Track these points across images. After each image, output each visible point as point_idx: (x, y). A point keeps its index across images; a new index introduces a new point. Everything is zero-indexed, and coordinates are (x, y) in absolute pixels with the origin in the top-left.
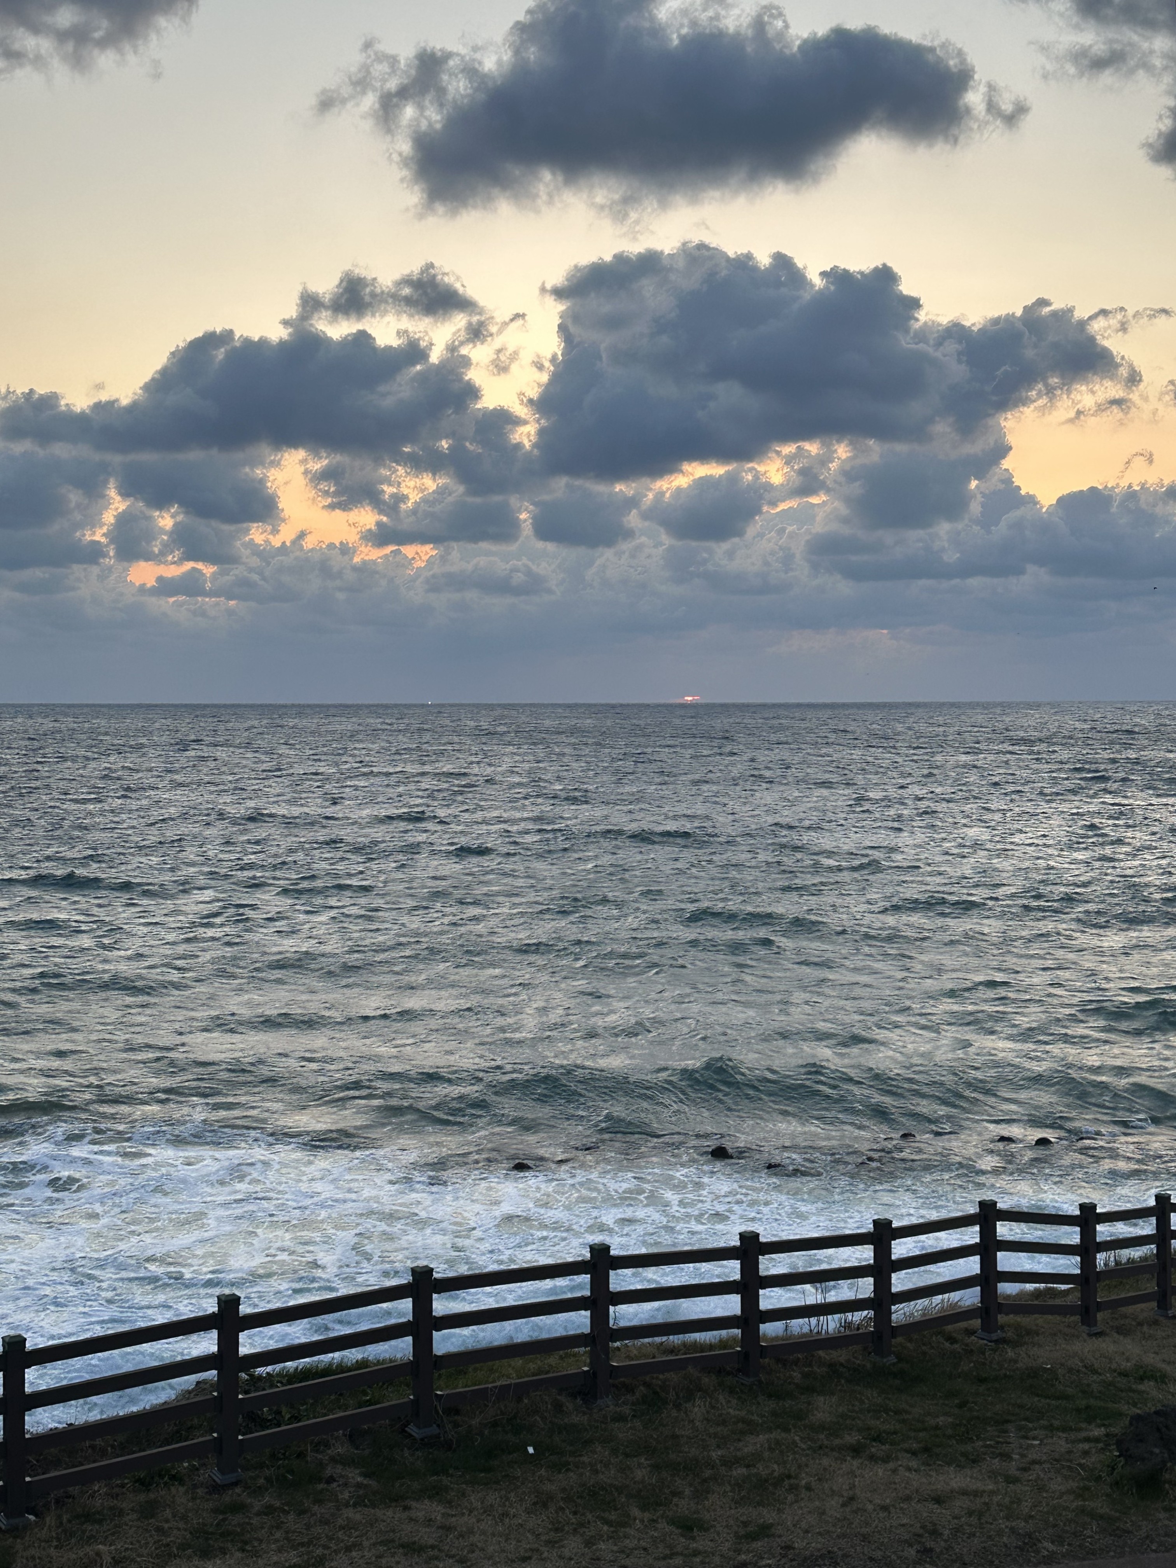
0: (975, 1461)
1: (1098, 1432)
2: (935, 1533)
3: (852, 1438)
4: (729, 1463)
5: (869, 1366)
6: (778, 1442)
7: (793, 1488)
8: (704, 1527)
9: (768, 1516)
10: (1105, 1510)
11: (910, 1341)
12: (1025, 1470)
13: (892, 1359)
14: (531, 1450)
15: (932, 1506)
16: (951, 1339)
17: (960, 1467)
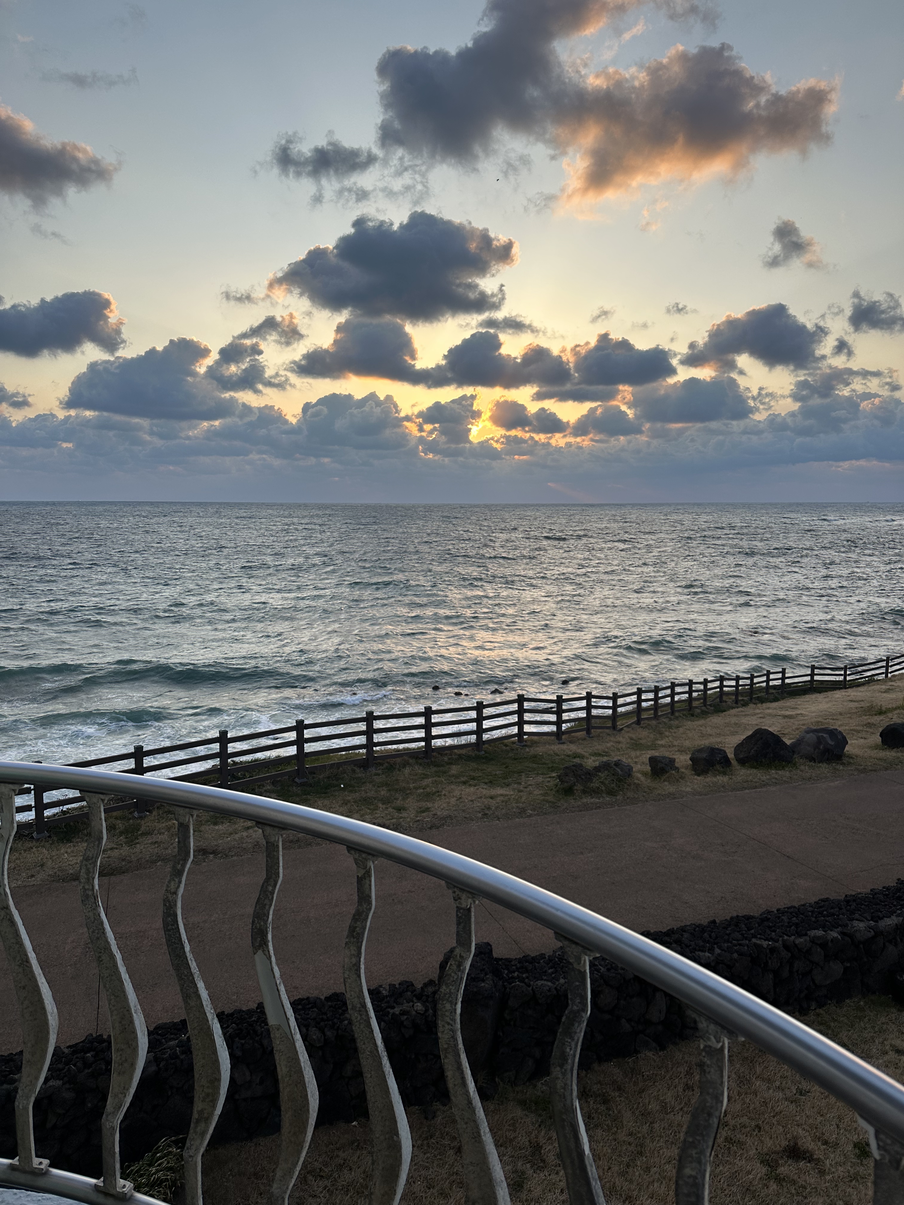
0: (508, 785)
1: (554, 775)
2: (489, 808)
3: (463, 779)
4: (416, 788)
5: (473, 755)
6: (436, 781)
7: (439, 796)
8: (405, 809)
9: (429, 805)
10: (552, 800)
11: (490, 746)
12: (526, 788)
13: (483, 752)
14: (342, 786)
15: (491, 800)
16: (506, 745)
17: (502, 787)
